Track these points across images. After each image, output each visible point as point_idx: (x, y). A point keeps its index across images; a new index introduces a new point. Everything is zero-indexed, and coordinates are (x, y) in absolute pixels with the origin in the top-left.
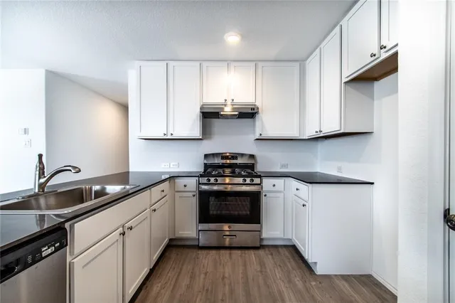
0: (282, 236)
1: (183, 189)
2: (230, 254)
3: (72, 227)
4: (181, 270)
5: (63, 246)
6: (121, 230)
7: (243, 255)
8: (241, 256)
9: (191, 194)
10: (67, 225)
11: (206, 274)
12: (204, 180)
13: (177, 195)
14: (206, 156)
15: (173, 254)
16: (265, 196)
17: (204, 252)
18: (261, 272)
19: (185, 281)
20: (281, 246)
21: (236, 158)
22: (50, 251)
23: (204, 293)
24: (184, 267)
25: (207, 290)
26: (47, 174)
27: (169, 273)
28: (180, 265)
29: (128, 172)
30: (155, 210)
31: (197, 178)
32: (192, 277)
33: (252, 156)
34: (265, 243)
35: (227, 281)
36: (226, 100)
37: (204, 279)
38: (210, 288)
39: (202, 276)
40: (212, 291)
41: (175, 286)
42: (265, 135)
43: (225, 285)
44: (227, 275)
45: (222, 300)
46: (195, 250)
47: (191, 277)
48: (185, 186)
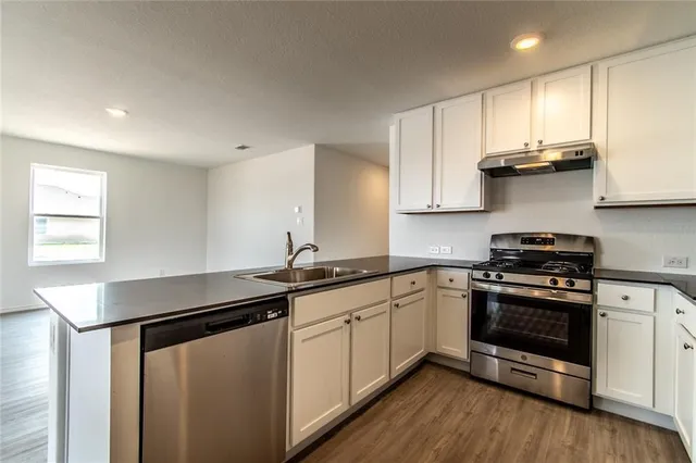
0: (649, 405)
1: (448, 284)
2: (523, 402)
3: (293, 299)
4: (435, 395)
5: (285, 314)
6: (347, 317)
7: (548, 412)
8: (542, 412)
9: (459, 294)
10: (290, 297)
11: (468, 414)
12: (479, 274)
13: (440, 292)
14: (495, 238)
15: (430, 374)
16: (603, 315)
17: (478, 386)
18: (572, 448)
19: (434, 411)
20: (648, 426)
21: (551, 242)
22: (273, 316)
23: (454, 437)
24: (440, 395)
25: (461, 435)
26: (295, 251)
27: (416, 393)
28: (435, 390)
29: (388, 257)
30: (397, 306)
31: (470, 271)
32: (447, 410)
33: (590, 240)
34: (604, 407)
35: (497, 436)
36: (526, 145)
37: (463, 420)
38: (466, 434)
39: (461, 415)
40: (466, 440)
41: (418, 411)
42: (611, 199)
43: (491, 439)
44: (501, 429)
45: (478, 456)
46: (464, 379)
47: (444, 410)
48: (451, 281)
